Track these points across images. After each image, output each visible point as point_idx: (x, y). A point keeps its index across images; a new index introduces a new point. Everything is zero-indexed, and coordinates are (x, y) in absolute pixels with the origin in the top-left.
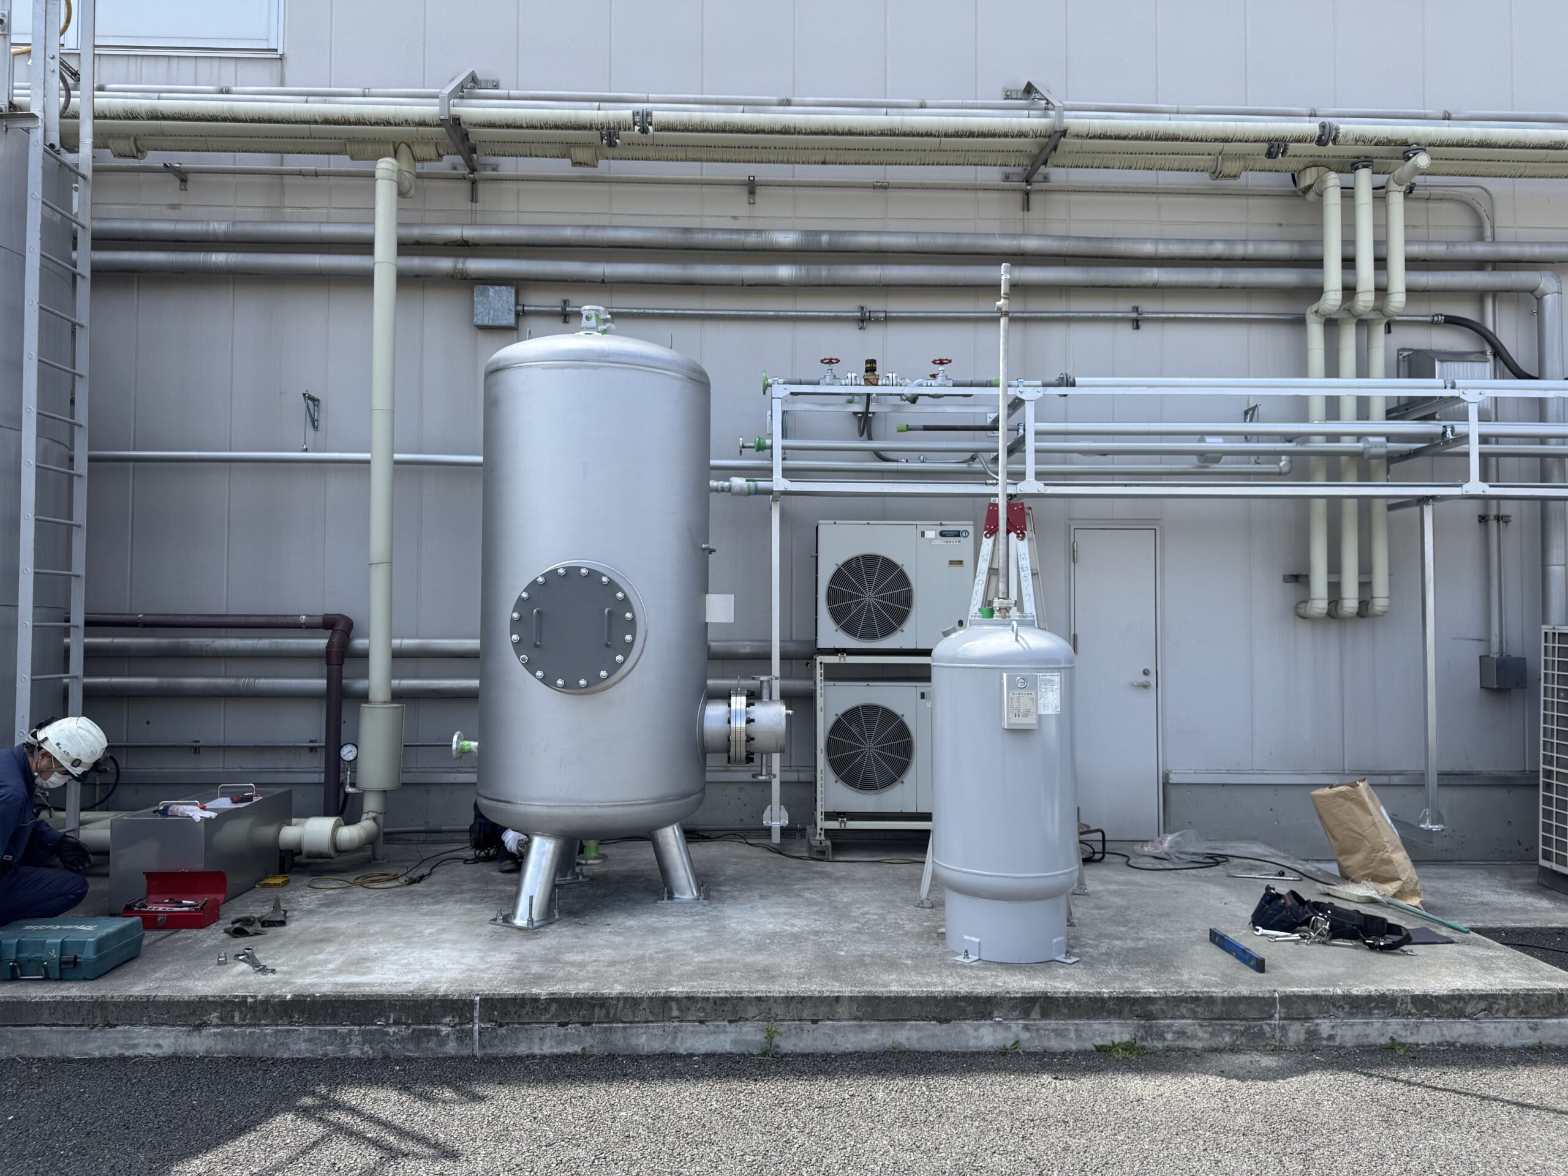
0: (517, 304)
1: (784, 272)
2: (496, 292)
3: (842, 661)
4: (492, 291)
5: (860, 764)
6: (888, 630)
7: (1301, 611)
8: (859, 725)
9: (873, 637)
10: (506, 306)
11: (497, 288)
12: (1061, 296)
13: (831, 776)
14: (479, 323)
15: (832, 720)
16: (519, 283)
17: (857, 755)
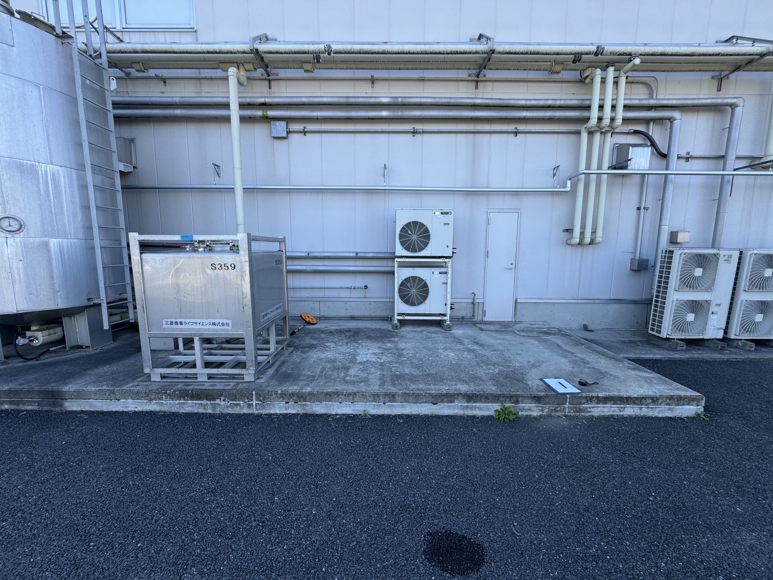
0: (287, 128)
1: (384, 114)
2: (279, 123)
3: (404, 260)
4: (278, 123)
5: (410, 297)
6: (421, 249)
7: (569, 242)
8: (410, 283)
9: (416, 252)
10: (283, 129)
11: (279, 122)
12: (488, 123)
13: (400, 301)
14: (274, 136)
15: (401, 281)
16: (288, 120)
17: (410, 293)
